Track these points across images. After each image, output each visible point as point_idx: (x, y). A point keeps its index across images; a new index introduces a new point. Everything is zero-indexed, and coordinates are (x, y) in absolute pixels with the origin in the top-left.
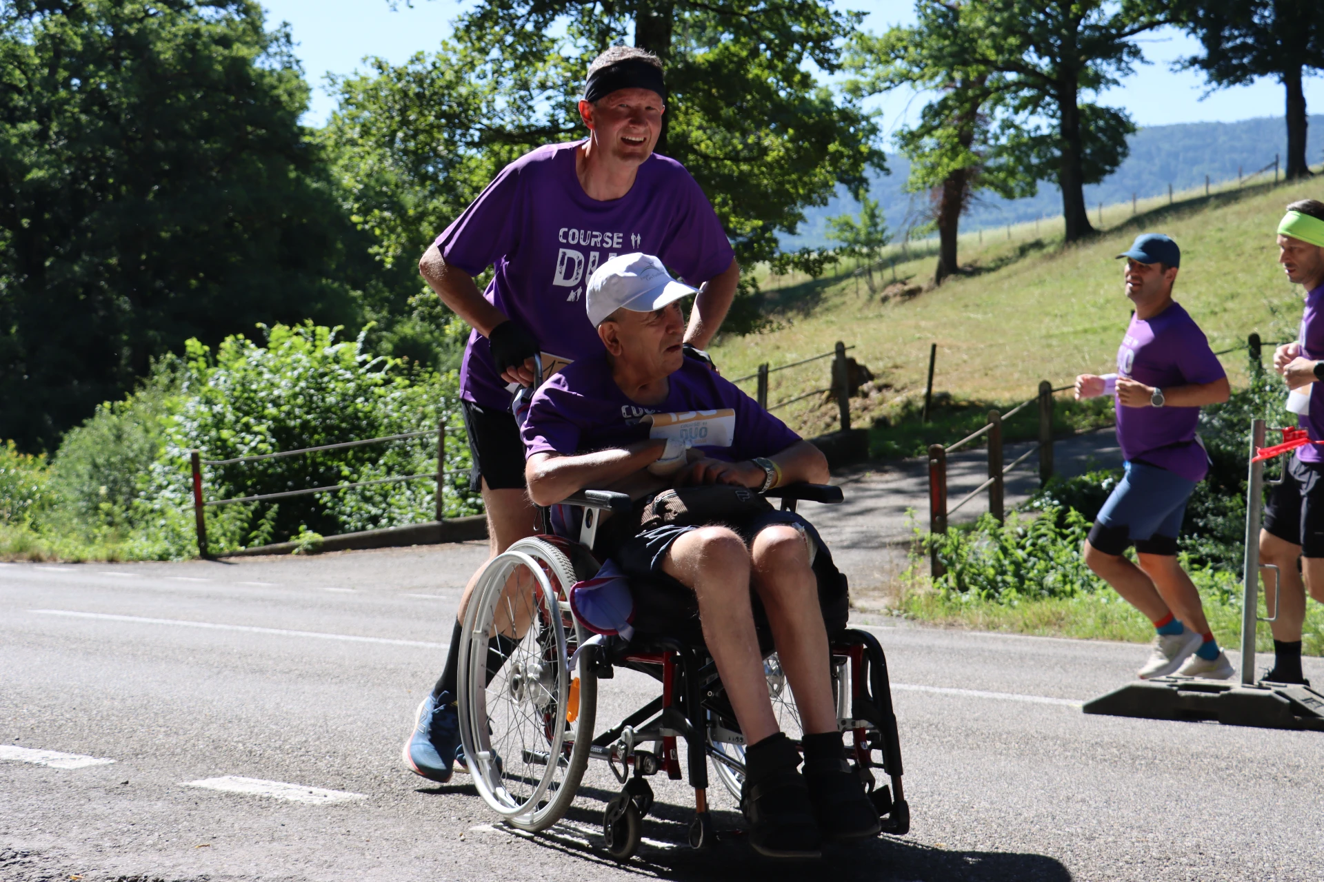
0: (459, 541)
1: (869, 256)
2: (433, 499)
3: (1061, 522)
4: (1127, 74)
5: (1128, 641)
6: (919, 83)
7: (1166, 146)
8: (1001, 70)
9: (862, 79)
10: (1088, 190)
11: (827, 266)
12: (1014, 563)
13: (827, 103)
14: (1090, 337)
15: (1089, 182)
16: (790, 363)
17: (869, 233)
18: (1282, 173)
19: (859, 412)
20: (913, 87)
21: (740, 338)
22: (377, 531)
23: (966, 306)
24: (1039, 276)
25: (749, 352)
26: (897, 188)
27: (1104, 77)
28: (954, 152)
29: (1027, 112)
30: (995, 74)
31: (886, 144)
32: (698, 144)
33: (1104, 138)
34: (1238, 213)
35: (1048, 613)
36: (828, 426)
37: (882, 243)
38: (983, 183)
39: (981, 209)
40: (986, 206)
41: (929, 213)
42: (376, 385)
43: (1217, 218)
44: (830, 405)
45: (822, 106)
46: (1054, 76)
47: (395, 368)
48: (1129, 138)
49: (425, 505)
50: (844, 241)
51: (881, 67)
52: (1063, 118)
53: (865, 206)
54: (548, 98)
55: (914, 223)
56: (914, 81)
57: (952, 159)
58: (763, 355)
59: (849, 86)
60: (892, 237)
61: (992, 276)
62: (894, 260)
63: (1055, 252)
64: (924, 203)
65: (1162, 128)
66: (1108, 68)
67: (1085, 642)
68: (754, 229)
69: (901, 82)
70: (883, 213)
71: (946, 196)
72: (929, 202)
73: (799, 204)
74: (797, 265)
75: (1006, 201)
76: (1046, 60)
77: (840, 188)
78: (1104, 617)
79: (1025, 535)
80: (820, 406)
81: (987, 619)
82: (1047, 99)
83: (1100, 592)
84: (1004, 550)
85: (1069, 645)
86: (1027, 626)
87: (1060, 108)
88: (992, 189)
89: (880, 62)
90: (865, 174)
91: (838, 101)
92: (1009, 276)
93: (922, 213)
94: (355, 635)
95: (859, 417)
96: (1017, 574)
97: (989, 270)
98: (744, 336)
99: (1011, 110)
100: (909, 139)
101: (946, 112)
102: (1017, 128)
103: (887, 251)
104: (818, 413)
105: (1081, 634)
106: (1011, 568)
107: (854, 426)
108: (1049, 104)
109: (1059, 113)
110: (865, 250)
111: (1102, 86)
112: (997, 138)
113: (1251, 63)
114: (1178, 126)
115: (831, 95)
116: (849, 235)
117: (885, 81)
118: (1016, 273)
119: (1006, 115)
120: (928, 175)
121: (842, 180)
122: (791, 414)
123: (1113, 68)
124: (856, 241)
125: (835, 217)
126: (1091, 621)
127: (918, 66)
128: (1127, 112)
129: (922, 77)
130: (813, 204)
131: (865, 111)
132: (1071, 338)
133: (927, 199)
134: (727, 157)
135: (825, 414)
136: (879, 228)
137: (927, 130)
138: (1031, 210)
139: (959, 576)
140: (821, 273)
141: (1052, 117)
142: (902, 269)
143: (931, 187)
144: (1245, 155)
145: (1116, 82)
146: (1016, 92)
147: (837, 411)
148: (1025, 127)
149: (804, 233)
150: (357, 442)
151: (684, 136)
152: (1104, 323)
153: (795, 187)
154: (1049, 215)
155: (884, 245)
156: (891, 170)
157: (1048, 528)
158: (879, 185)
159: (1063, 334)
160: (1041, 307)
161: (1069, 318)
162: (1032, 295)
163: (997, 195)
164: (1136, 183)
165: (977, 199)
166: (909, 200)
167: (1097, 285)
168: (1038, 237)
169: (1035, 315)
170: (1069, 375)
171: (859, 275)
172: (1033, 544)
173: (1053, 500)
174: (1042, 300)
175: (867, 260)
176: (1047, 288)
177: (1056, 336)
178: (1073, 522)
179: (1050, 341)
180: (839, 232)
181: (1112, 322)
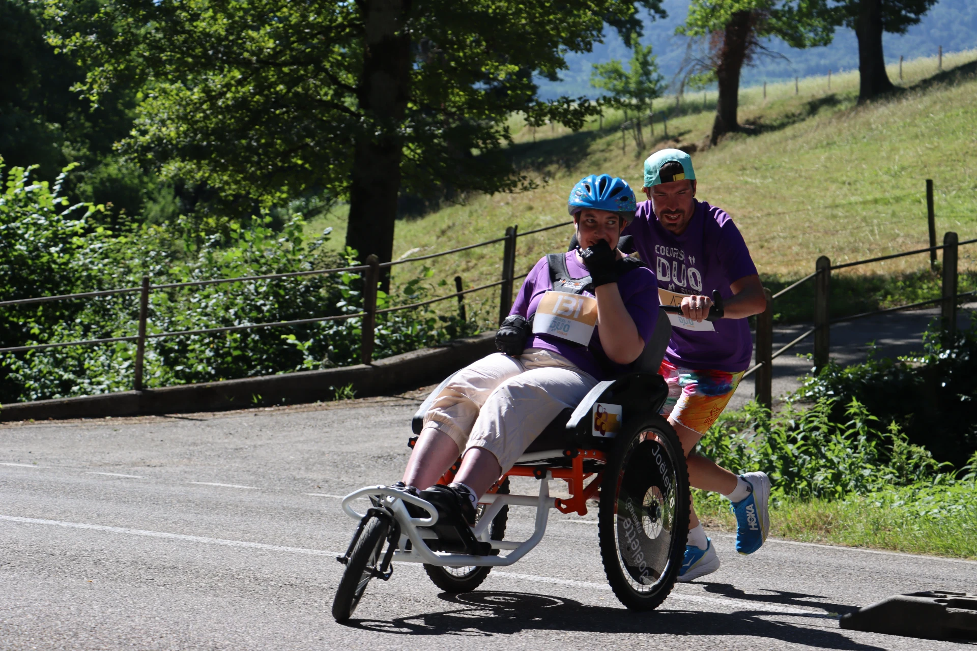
0: (161, 413)
1: (638, 108)
2: (130, 366)
3: (837, 415)
10: (887, 38)
11: (588, 118)
12: (784, 458)
14: (880, 208)
15: (888, 30)
16: (543, 227)
17: (640, 83)
21: (488, 196)
22: (66, 399)
23: (743, 169)
24: (828, 137)
25: (497, 212)
26: (673, 31)
35: (813, 516)
37: (654, 94)
38: (770, 29)
39: (768, 60)
40: (773, 56)
41: (708, 62)
42: (75, 234)
47: (96, 216)
49: (123, 372)
50: (609, 89)
53: (637, 52)
55: (691, 72)
58: (513, 216)
60: (667, 87)
61: (776, 136)
62: (664, 115)
63: (849, 110)
64: (702, 51)
68: (509, 74)
70: (658, 60)
71: (728, 41)
72: (708, 49)
73: (561, 47)
74: (555, 114)
75: (797, 50)
77: (610, 32)
78: (876, 523)
79: (797, 427)
84: (774, 444)
85: (835, 552)
88: (780, 37)
90: (638, 16)
92: (794, 137)
93: (700, 61)
94: (32, 516)
96: (786, 471)
97: (772, 128)
98: (492, 194)
103: (658, 104)
105: (849, 540)
110: (634, 101)
118: (803, 133)
120: (708, 17)
121: (612, 23)
125: (601, 62)
130: (574, 47)
132: (859, 208)
133: (706, 45)
136: (652, 77)
138: (823, 62)
140: (581, 126)
142: (675, 124)
143: (711, 31)
149: (567, 79)
150: (47, 296)
152: (898, 193)
153: (556, 28)
154: (843, 69)
155: (657, 97)
156: (669, 12)
157: (822, 422)
158: (654, 28)
159: (850, 204)
160: (828, 172)
161: (858, 186)
162: (819, 158)
163: (786, 44)
164: (945, 34)
165: (762, 48)
166: (686, 46)
167: (892, 150)
168: (830, 93)
169: (820, 182)
170: (855, 250)
171: (626, 128)
172: (804, 438)
173: (827, 390)
174: (828, 165)
175: (636, 113)
176: (835, 151)
177: (843, 206)
178: (855, 414)
179: (835, 212)
180: (607, 80)
181: (904, 193)
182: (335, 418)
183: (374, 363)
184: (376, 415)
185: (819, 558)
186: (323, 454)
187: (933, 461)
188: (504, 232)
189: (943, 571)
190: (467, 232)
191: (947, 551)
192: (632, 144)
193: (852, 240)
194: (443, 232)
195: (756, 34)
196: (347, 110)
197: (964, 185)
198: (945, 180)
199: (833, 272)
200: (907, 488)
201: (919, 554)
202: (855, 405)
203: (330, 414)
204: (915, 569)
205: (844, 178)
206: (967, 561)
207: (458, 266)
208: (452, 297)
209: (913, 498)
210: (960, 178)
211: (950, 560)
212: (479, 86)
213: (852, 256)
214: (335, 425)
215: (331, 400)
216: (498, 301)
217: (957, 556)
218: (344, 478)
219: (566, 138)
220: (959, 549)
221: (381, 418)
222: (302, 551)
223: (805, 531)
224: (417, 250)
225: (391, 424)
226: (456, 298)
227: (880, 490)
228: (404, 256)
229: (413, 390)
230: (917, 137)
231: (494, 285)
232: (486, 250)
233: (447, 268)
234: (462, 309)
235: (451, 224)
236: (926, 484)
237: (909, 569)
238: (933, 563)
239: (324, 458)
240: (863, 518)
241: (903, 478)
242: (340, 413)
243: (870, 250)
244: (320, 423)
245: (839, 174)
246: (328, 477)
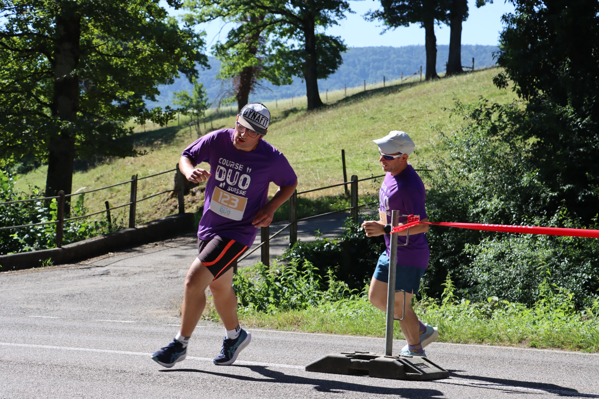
1: (197, 115)
3: (300, 267)
4: (342, 18)
5: (335, 333)
6: (227, 17)
7: (363, 59)
8: (273, 12)
9: (194, 14)
10: (320, 81)
12: (274, 290)
13: (175, 26)
14: (319, 163)
15: (320, 78)
16: (151, 175)
17: (198, 102)
18: (424, 76)
19: (190, 204)
20: (224, 20)
21: (122, 159)
24: (292, 128)
25: (127, 168)
26: (214, 77)
27: (329, 19)
28: (247, 57)
29: (286, 37)
30: (270, 15)
31: (207, 51)
32: (98, 47)
33: (329, 53)
34: (400, 98)
35: (291, 318)
36: (172, 211)
37: (205, 107)
38: (263, 75)
39: (262, 91)
40: (264, 89)
41: (232, 91)
43: (389, 100)
44: (173, 199)
45: (172, 28)
46: (302, 18)
48: (342, 54)
50: (182, 105)
51: (205, 7)
52: (307, 41)
53: (196, 86)
54: (6, 16)
55: (224, 97)
56: (224, 16)
57: (245, 61)
58: (135, 170)
59: (186, 17)
60: (211, 104)
62: (211, 118)
63: (302, 116)
64: (229, 86)
65: (361, 49)
66: (332, 15)
67: (312, 334)
68: (130, 97)
69: (217, 17)
70: (206, 90)
71: (242, 82)
72: (232, 85)
73: (156, 83)
75: (275, 86)
76: (298, 9)
77: (182, 76)
79: (281, 274)
80: (168, 200)
81: (258, 322)
82: (298, 30)
83: (320, 306)
84: (269, 283)
85: (303, 336)
86: (280, 325)
87: (305, 35)
88: (267, 79)
89: (205, 5)
90: (196, 68)
91: (181, 26)
92: (276, 129)
93: (228, 91)
95: (190, 207)
96: (275, 296)
98: (124, 158)
99: (278, 35)
100: (221, 50)
101: (242, 35)
102: (281, 45)
103: (208, 112)
104: (166, 204)
105: (309, 330)
106: (272, 293)
107: (187, 211)
108: (299, 33)
109: (304, 39)
110: (195, 111)
111: (328, 24)
112: (270, 51)
113: (407, 15)
114: (369, 47)
115: (177, 22)
116: (188, 103)
117: (207, 16)
118: (280, 127)
119: (275, 38)
120: (231, 70)
121: (183, 71)
122: (151, 203)
123: (334, 14)
124: (190, 106)
125: (178, 91)
126: (315, 323)
127: (226, 8)
128: (342, 39)
129: (228, 14)
130: (164, 83)
131: (196, 32)
132: (309, 164)
133: (231, 83)
134: (115, 55)
135: (171, 204)
136: (204, 99)
137: (231, 45)
138: (289, 92)
139: (243, 296)
141: (301, 40)
142: (216, 123)
143: (233, 76)
144: (405, 65)
145: (336, 23)
146: (281, 26)
147: (177, 203)
148: (285, 45)
149: (160, 100)
151: (89, 41)
152: (328, 156)
154: (299, 95)
155: (206, 109)
156: (211, 66)
157: (293, 270)
158: (204, 74)
159: (305, 162)
160: (293, 146)
161: (308, 153)
162: (289, 139)
163: (271, 83)
164: (347, 79)
165: (259, 84)
166: (221, 84)
167: (324, 135)
168: (293, 107)
169: (290, 151)
170: (309, 185)
171: (192, 125)
172: (285, 280)
173: (297, 255)
174: (294, 142)
175: (196, 117)
176: (297, 136)
177: (302, 163)
178: (307, 267)
179: (298, 166)
180: (181, 101)
181: (332, 156)
182: (42, 276)
183: (63, 247)
184: (65, 274)
185: (295, 339)
186: (37, 295)
187: (348, 289)
188: (131, 178)
189: (355, 343)
190: (110, 179)
191: (357, 332)
192: (195, 133)
193: (306, 179)
194: (98, 179)
195: (255, 78)
196: (46, 116)
197: (359, 152)
198: (350, 150)
199: (298, 195)
200: (337, 302)
201: (343, 335)
202: (307, 263)
203: (40, 274)
204: (342, 342)
205: (302, 149)
206: (366, 337)
207: (107, 196)
208: (103, 212)
209: (339, 308)
210: (357, 149)
211: (358, 337)
212: (115, 103)
213: (306, 187)
214: (43, 280)
215: (40, 267)
216: (128, 214)
217: (361, 335)
218: (48, 307)
219: (160, 131)
220: (362, 331)
221: (67, 275)
222: (27, 345)
223: (288, 326)
224: (84, 188)
225: (73, 278)
226: (106, 212)
227: (323, 304)
228: (78, 191)
229: (85, 260)
230: (336, 129)
231: (125, 206)
232: (120, 188)
233: (101, 197)
234: (109, 217)
235: (102, 174)
236: (345, 300)
237: (338, 343)
238: (350, 339)
239: (36, 297)
240: (316, 318)
241: (335, 298)
242: (45, 273)
243: (316, 185)
244: (34, 279)
245: (299, 147)
246: (39, 307)
